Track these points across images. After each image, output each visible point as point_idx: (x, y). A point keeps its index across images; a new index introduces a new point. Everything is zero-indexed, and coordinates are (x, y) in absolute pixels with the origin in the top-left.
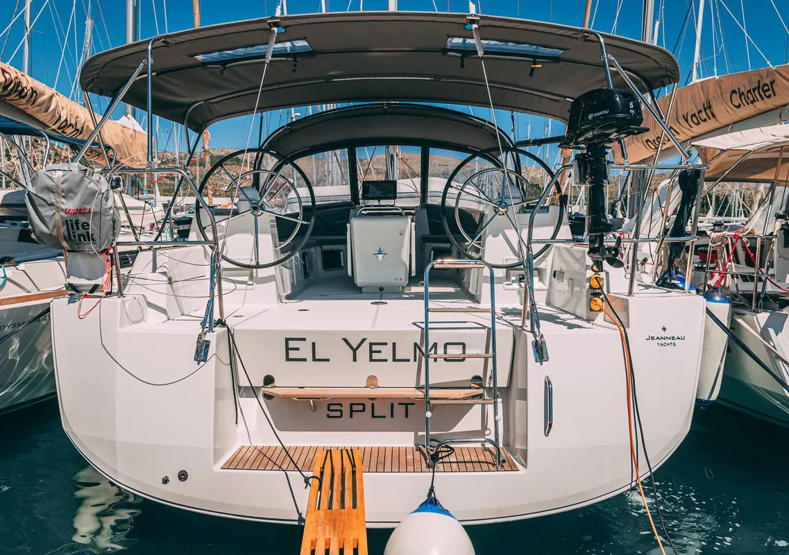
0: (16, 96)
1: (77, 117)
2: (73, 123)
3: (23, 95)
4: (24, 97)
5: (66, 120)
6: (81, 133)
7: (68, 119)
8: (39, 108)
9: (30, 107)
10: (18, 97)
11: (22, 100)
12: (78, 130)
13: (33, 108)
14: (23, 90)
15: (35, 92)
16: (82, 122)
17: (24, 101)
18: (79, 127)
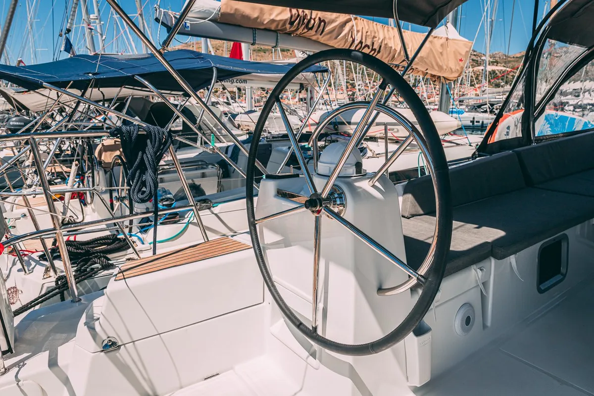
0: (304, 29)
1: (374, 37)
2: (369, 43)
3: (310, 26)
4: (311, 28)
5: (361, 42)
6: (379, 52)
7: (364, 41)
8: (329, 36)
9: (320, 37)
10: (306, 30)
11: (310, 31)
12: (375, 50)
13: (322, 38)
14: (309, 21)
15: (324, 21)
16: (380, 41)
17: (312, 32)
18: (376, 46)
